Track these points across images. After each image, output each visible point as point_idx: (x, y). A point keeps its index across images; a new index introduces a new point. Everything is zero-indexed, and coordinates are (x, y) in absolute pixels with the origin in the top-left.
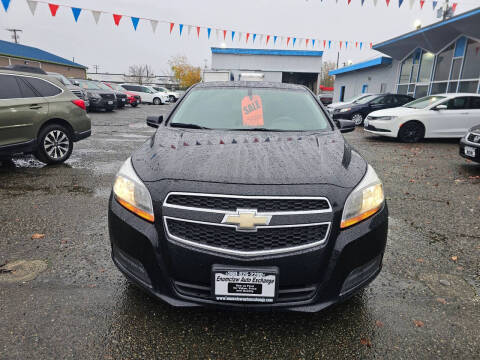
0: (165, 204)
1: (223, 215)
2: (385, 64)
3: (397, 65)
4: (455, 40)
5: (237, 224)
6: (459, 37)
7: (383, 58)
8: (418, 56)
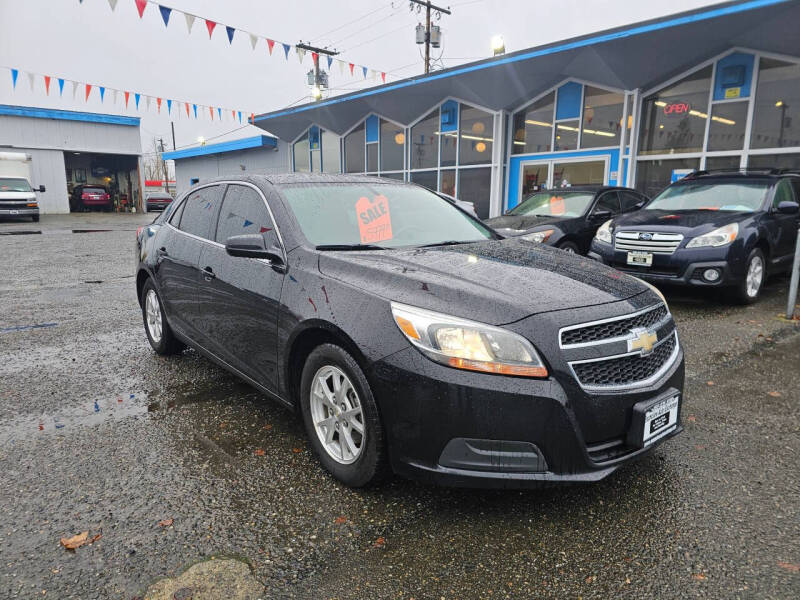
0: (562, 347)
1: (625, 342)
2: (267, 147)
3: (285, 149)
4: (364, 119)
5: (640, 349)
6: (368, 116)
7: (264, 137)
8: (315, 137)
